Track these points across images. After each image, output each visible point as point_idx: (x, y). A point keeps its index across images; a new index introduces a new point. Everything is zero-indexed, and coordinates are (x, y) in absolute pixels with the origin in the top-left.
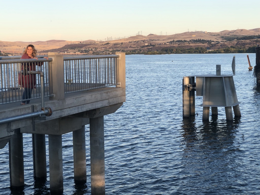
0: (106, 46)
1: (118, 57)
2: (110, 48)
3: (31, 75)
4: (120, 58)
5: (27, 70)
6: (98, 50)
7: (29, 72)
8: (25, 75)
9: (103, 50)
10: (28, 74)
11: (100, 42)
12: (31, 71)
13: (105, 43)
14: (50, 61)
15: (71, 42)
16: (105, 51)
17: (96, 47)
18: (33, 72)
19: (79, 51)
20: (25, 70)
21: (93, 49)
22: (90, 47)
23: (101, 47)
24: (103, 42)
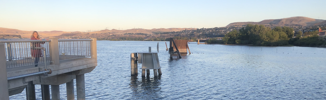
0: (87, 35)
1: (92, 40)
2: (90, 37)
3: (38, 49)
4: (93, 41)
5: (35, 46)
6: (83, 37)
7: (36, 48)
8: (34, 49)
9: (85, 38)
10: (36, 49)
11: (84, 33)
12: (38, 47)
13: (87, 33)
14: (50, 42)
15: (66, 32)
16: (87, 38)
17: (81, 35)
18: (39, 48)
19: (71, 37)
20: (34, 47)
21: (80, 37)
22: (78, 36)
23: (84, 35)
24: (86, 33)
